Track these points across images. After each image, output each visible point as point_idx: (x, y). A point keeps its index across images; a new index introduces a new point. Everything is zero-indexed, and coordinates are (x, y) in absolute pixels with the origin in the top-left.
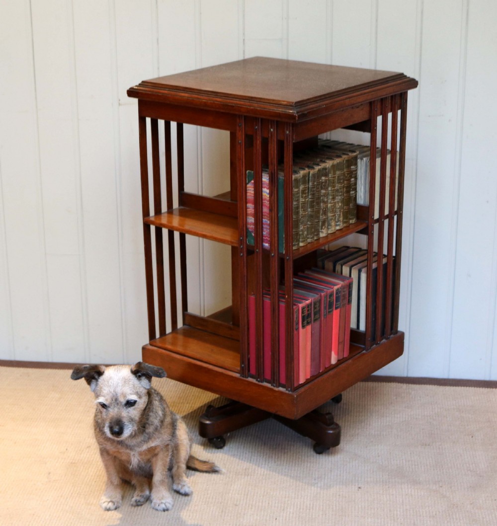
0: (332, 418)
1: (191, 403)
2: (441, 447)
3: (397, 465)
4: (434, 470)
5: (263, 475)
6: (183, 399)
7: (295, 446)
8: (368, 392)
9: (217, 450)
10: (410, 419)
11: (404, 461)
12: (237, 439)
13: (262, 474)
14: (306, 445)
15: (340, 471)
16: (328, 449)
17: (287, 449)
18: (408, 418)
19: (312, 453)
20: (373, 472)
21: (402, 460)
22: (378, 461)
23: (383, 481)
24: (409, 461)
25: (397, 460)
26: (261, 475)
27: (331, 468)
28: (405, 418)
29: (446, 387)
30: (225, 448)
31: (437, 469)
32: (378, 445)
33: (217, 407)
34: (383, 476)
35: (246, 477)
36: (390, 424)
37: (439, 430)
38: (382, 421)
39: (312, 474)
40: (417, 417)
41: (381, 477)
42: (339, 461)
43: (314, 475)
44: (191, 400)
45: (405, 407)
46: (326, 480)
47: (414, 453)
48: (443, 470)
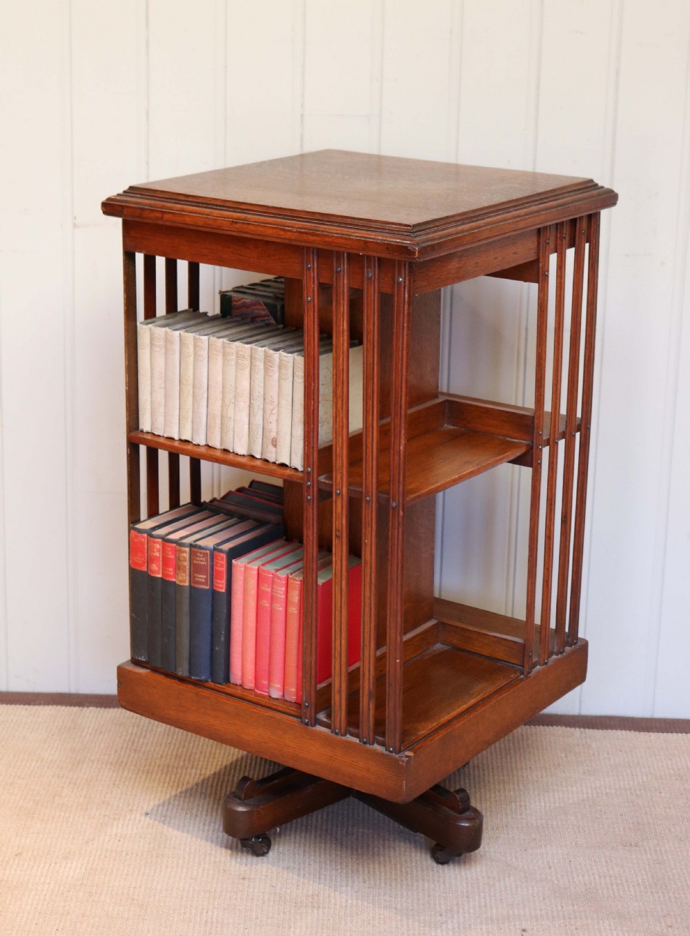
0: (467, 799)
1: (200, 767)
2: (658, 849)
3: (585, 885)
4: (652, 893)
5: (346, 907)
6: (184, 761)
7: (397, 849)
8: (514, 744)
9: (255, 859)
10: (595, 795)
11: (597, 877)
12: (290, 835)
13: (344, 905)
14: (416, 847)
15: (485, 898)
16: (459, 855)
17: (384, 856)
18: (592, 794)
19: (430, 862)
20: (544, 899)
21: (593, 874)
22: (549, 877)
23: (564, 915)
24: (605, 877)
25: (583, 876)
26: (341, 907)
27: (467, 892)
28: (587, 793)
29: (651, 733)
30: (270, 854)
31: (657, 892)
32: (546, 846)
33: (255, 778)
34: (562, 907)
35: (315, 912)
36: (562, 805)
37: (651, 815)
38: (547, 800)
39: (435, 904)
40: (608, 791)
41: (560, 908)
42: (480, 878)
43: (437, 906)
44: (199, 761)
45: (584, 773)
46: (461, 917)
47: (611, 861)
48: (668, 893)
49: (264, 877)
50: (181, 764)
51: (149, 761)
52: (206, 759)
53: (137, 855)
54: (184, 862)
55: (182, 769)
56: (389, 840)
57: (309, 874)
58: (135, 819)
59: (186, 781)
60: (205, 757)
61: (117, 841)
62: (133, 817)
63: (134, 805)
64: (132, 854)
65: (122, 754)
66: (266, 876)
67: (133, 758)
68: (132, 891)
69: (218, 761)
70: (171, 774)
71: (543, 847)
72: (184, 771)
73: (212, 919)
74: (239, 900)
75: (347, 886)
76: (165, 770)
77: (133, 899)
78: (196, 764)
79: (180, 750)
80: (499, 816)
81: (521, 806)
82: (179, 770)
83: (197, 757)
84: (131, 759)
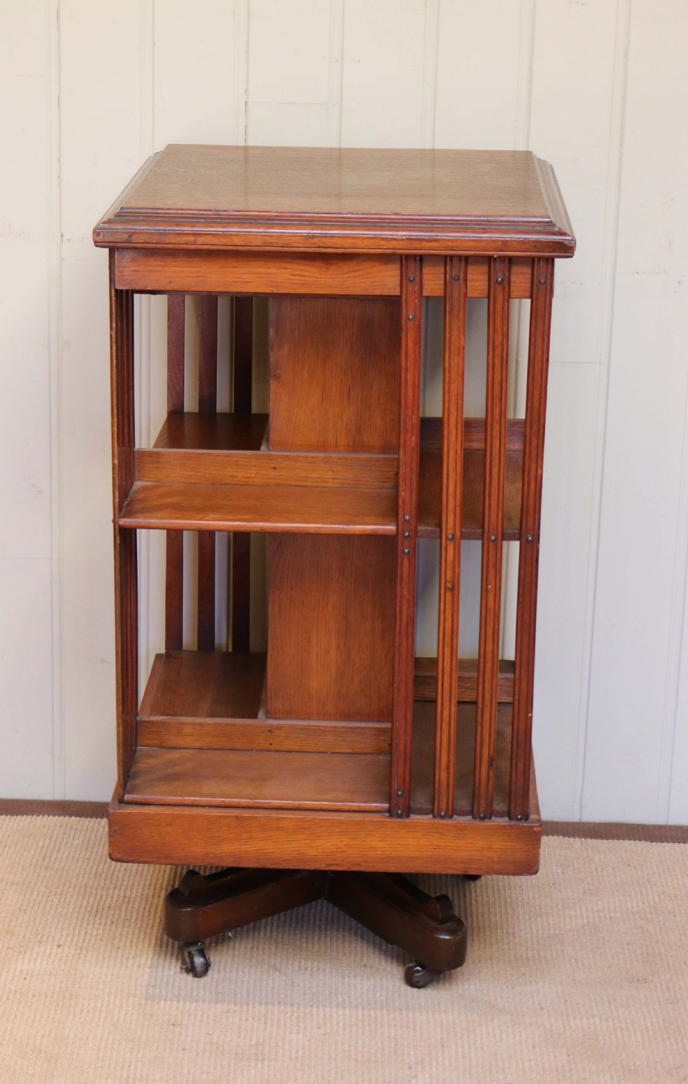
0: (450, 907)
1: (124, 887)
2: (670, 985)
3: (583, 1029)
4: (663, 1039)
5: (296, 1058)
6: (106, 880)
10: (597, 920)
11: (597, 1021)
13: (294, 1056)
15: (463, 1047)
18: (593, 918)
20: (534, 1047)
21: (593, 1017)
23: (557, 1067)
24: (607, 1019)
25: (582, 1018)
26: (290, 1058)
27: (442, 1039)
28: (588, 917)
29: (665, 844)
31: (669, 1039)
32: (537, 982)
34: (555, 1057)
35: (259, 1065)
36: (557, 932)
37: (663, 944)
38: (539, 926)
39: (403, 1054)
40: (613, 915)
41: (552, 1058)
42: (457, 1022)
43: (406, 1057)
44: (123, 880)
45: (585, 892)
46: (434, 1069)
47: (615, 1000)
48: (682, 1039)
49: (198, 1023)
50: (102, 884)
51: (63, 880)
52: (132, 878)
53: (46, 996)
54: (102, 1005)
55: (102, 890)
56: (349, 977)
57: (253, 1018)
58: (44, 952)
59: (107, 905)
60: (130, 875)
61: (22, 979)
62: (42, 950)
63: (44, 935)
64: (40, 995)
65: (31, 872)
66: (201, 1021)
67: (44, 877)
68: (39, 1041)
69: (146, 880)
70: (89, 896)
71: (534, 983)
72: (105, 893)
73: (135, 1075)
74: (168, 1051)
75: (298, 1033)
76: (82, 891)
77: (40, 1051)
78: (119, 883)
79: (101, 867)
80: (482, 946)
81: (508, 933)
82: (99, 891)
83: (120, 876)
84: (41, 877)
